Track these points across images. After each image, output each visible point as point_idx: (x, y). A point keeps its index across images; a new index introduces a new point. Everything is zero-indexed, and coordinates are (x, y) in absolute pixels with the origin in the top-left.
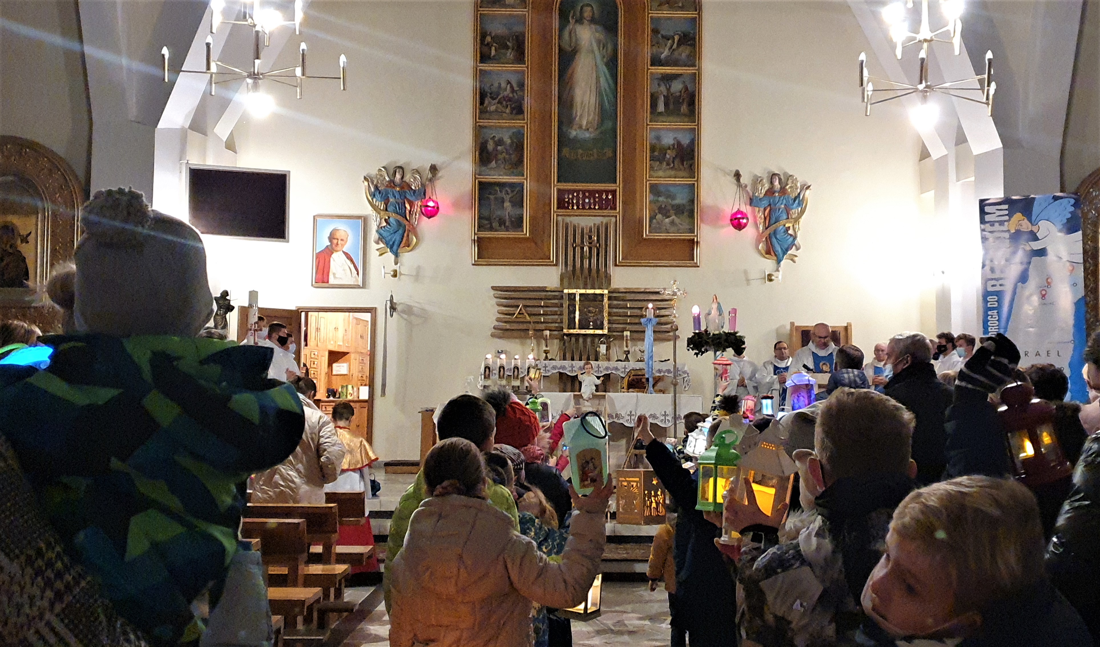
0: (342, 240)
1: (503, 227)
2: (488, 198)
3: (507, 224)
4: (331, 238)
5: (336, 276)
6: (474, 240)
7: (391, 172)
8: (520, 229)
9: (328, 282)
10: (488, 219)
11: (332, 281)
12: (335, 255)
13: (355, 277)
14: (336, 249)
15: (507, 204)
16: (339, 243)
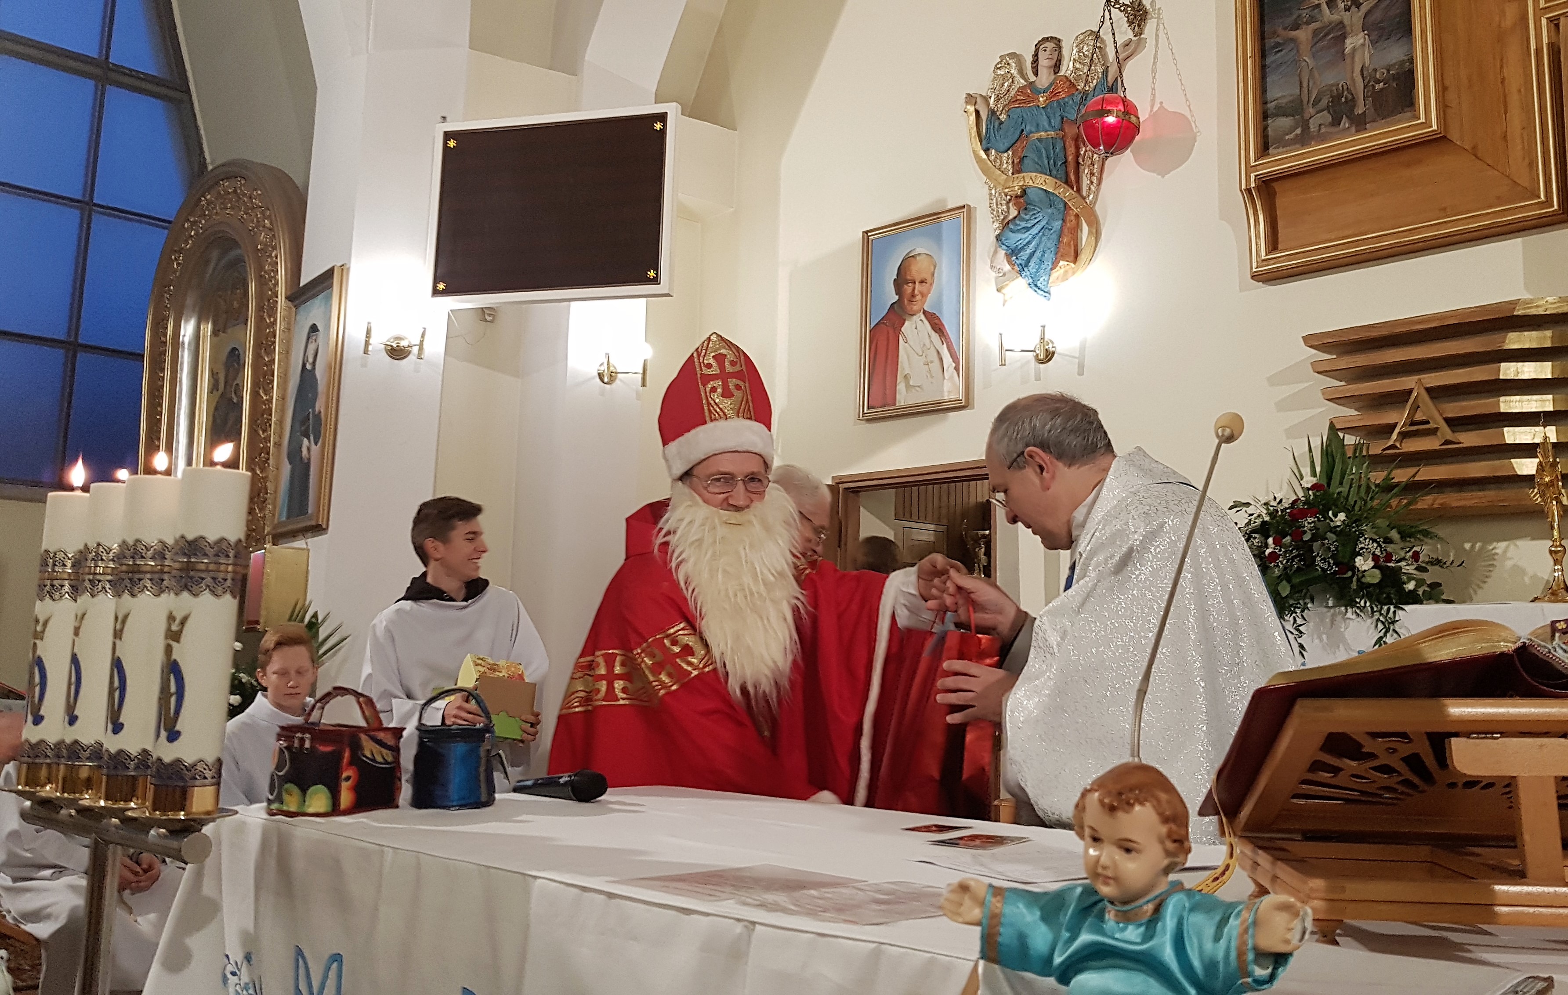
0: (922, 282)
1: (1345, 123)
2: (1293, 40)
3: (1360, 110)
4: (900, 282)
5: (911, 383)
6: (1249, 190)
7: (1029, 59)
8: (1409, 114)
9: (895, 404)
10: (1294, 109)
11: (904, 398)
12: (908, 327)
13: (951, 378)
14: (908, 308)
15: (1355, 41)
16: (916, 292)
